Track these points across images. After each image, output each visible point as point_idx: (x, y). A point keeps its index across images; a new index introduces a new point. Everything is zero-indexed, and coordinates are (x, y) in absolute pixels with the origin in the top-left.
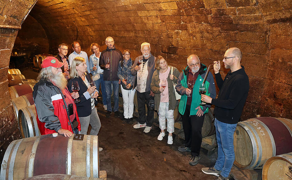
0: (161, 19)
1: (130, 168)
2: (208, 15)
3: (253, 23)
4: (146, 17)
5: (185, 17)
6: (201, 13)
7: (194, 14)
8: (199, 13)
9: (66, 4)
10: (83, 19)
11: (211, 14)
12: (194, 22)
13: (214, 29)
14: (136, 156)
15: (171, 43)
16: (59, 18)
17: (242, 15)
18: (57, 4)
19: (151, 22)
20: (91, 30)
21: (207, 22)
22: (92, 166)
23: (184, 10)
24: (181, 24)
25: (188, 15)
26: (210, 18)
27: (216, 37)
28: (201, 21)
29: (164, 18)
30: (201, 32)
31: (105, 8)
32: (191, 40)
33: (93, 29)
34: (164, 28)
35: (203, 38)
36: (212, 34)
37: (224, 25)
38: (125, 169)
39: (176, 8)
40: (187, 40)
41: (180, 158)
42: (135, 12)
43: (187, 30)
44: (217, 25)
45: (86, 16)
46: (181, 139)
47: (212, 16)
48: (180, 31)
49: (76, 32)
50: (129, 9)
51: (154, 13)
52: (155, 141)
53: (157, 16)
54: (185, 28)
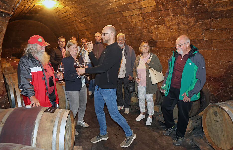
0: (142, 17)
1: (108, 146)
2: (184, 7)
3: (228, 9)
4: (129, 17)
5: (163, 12)
6: (177, 5)
7: (171, 7)
8: (175, 6)
9: (69, 13)
10: (82, 25)
11: (186, 5)
12: (170, 15)
13: (190, 19)
14: (115, 135)
15: (151, 37)
16: (65, 25)
17: (217, 2)
18: (62, 14)
19: (134, 20)
20: (88, 33)
21: (182, 14)
22: (58, 138)
23: (161, 5)
24: (160, 19)
25: (165, 10)
26: (185, 10)
27: (192, 27)
28: (178, 14)
29: (145, 15)
30: (177, 24)
31: (98, 13)
32: (169, 33)
33: (90, 32)
34: (145, 25)
35: (179, 29)
36: (187, 24)
37: (198, 15)
38: (103, 146)
39: (155, 4)
40: (165, 33)
41: (157, 138)
42: (121, 13)
43: (164, 24)
44: (193, 15)
45: (84, 22)
46: (159, 121)
47: (187, 7)
48: (159, 26)
49: (77, 36)
50: (116, 11)
51: (136, 12)
52: (134, 122)
53: (138, 15)
54: (162, 22)
